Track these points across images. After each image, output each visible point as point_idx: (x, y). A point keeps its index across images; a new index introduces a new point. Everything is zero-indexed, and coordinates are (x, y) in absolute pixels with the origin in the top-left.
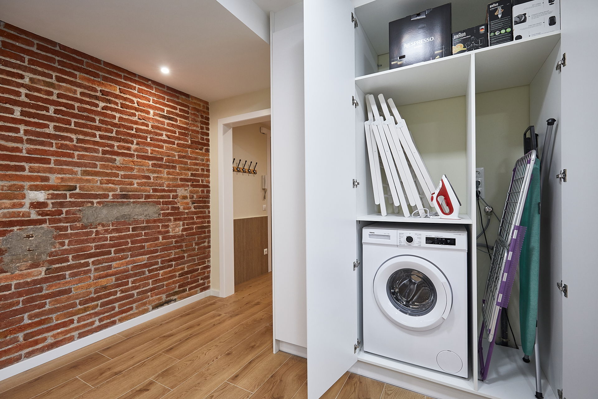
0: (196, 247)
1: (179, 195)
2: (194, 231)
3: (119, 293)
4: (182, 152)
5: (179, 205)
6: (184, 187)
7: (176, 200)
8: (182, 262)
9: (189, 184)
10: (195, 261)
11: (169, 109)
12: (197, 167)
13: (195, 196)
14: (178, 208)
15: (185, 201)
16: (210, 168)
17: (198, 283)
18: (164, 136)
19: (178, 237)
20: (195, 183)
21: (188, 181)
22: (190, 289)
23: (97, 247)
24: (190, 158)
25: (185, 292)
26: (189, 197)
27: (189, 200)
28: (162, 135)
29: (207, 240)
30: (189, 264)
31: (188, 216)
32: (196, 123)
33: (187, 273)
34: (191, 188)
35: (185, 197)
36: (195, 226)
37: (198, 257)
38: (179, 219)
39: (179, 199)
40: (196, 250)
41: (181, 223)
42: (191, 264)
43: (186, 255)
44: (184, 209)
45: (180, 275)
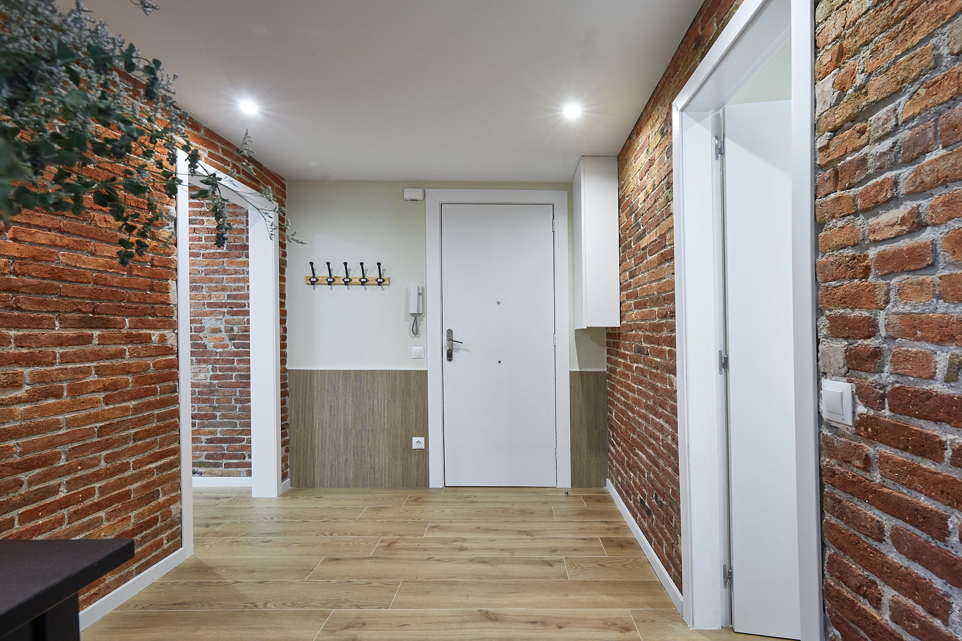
0: (238, 405)
1: (207, 326)
2: (234, 380)
4: (212, 265)
5: (205, 341)
6: (216, 316)
7: (201, 335)
8: (211, 422)
9: (225, 310)
10: (236, 427)
13: (236, 328)
14: (205, 346)
15: (218, 335)
17: (241, 460)
19: (204, 386)
20: (235, 309)
21: (221, 307)
22: (228, 466)
24: (225, 272)
25: (218, 467)
26: (223, 330)
27: (223, 334)
30: (226, 429)
31: (222, 358)
32: (238, 218)
33: (220, 440)
34: (228, 317)
35: (216, 331)
36: (236, 373)
37: (242, 421)
38: (205, 362)
39: (206, 332)
40: (238, 410)
41: (210, 367)
42: (228, 428)
43: (218, 414)
44: (215, 347)
45: (209, 441)
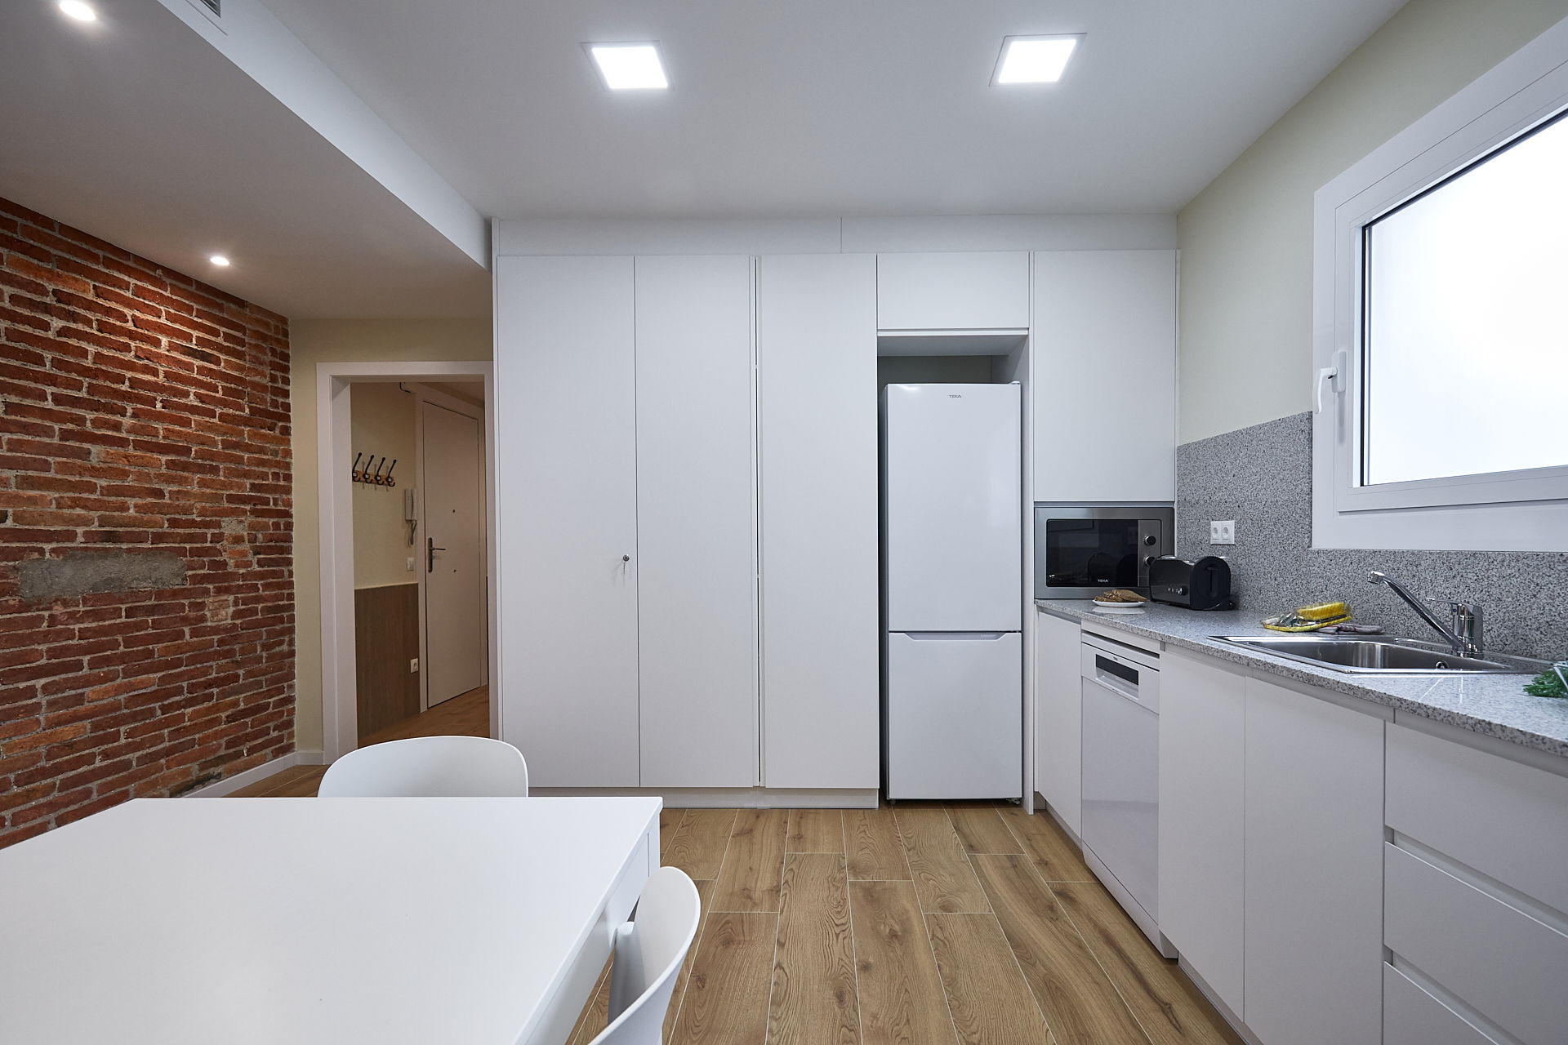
0: (264, 654)
1: (226, 533)
2: (259, 616)
3: (98, 758)
4: (231, 435)
5: (225, 557)
6: (238, 516)
7: (218, 546)
8: (232, 688)
9: (248, 507)
10: (262, 688)
11: (201, 335)
12: (265, 470)
13: (260, 536)
14: (225, 564)
15: (239, 547)
16: (293, 472)
17: (267, 737)
18: (192, 397)
19: (226, 630)
20: (259, 507)
21: (244, 503)
22: (251, 751)
23: (52, 653)
24: (248, 448)
25: (239, 757)
26: (246, 539)
27: (246, 546)
28: (186, 394)
29: (287, 639)
30: (249, 694)
31: (245, 583)
32: (260, 368)
33: (245, 713)
34: (251, 519)
35: (238, 540)
36: (261, 605)
37: (269, 676)
38: (227, 590)
39: (225, 542)
40: (264, 661)
41: (231, 598)
42: (252, 693)
43: (241, 672)
44: (237, 566)
45: (230, 719)
